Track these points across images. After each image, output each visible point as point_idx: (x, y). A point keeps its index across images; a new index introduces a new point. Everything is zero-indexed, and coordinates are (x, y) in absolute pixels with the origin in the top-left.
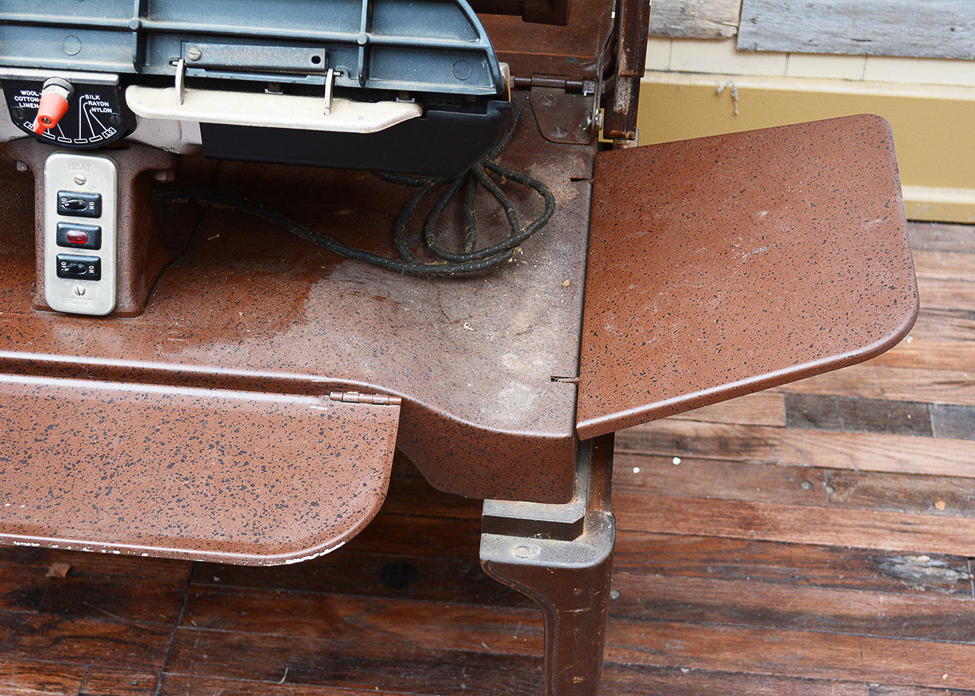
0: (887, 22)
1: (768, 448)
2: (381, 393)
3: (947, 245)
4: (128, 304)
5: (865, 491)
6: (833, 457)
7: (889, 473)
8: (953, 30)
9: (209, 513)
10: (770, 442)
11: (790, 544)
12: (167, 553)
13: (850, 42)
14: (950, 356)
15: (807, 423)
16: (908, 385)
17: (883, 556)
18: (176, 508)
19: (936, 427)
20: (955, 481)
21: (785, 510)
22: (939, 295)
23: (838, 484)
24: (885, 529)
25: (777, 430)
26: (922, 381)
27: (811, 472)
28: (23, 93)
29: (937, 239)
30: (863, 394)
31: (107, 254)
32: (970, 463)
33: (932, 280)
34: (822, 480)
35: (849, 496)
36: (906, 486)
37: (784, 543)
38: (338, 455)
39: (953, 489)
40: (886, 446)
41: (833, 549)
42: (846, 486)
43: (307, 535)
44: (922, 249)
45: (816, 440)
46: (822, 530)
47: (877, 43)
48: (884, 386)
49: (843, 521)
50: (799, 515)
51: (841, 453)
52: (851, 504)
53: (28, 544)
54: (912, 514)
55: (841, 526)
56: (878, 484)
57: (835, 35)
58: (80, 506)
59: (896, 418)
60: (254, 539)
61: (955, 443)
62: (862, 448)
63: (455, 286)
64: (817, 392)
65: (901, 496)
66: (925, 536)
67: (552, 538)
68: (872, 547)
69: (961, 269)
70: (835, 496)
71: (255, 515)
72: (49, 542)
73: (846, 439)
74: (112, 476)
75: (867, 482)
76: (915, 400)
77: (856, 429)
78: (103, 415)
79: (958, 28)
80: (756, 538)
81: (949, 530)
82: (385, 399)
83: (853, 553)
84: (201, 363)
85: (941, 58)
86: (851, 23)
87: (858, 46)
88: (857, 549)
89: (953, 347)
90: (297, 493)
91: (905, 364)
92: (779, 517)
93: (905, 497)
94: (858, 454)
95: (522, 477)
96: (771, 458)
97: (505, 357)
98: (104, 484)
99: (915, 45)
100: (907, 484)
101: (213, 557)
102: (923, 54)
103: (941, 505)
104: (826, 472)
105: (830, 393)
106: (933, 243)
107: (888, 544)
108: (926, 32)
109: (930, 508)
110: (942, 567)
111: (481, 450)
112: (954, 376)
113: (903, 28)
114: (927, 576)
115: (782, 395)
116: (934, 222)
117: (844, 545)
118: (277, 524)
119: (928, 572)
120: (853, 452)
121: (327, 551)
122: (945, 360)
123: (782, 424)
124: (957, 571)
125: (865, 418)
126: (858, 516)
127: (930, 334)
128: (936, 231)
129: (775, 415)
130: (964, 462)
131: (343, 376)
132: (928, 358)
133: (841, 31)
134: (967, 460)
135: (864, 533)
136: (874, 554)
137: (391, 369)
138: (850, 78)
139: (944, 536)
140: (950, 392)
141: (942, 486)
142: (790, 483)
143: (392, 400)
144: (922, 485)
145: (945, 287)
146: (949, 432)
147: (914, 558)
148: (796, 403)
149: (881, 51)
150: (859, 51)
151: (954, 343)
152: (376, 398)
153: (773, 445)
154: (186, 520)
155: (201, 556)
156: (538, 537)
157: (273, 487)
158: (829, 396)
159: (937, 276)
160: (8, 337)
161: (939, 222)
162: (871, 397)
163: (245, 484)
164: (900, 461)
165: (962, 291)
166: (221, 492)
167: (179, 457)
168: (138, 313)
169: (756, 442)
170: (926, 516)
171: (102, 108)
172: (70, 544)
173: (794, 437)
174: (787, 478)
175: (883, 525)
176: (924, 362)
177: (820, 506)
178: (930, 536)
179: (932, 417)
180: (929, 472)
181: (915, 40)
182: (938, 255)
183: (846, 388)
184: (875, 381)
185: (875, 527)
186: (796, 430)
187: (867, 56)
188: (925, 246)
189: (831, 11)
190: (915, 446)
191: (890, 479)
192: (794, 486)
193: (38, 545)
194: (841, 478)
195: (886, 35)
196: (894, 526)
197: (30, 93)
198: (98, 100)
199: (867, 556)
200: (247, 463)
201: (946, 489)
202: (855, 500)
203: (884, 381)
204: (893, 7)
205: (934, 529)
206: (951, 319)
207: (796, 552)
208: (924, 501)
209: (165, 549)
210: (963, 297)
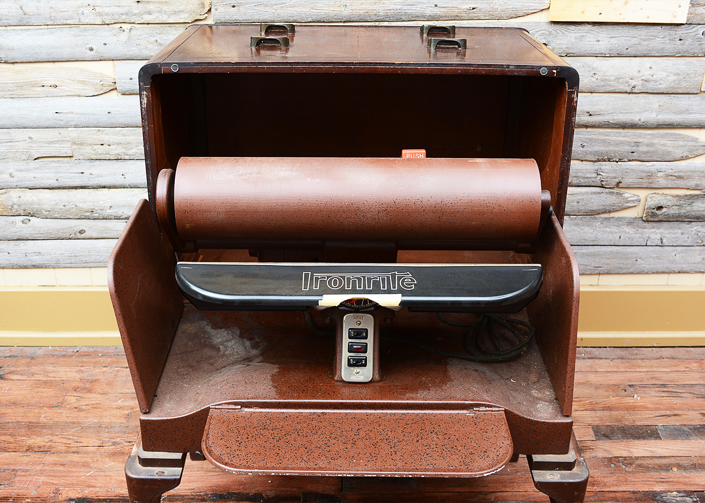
0: (608, 258)
1: (591, 450)
2: (495, 407)
3: (642, 357)
4: (377, 377)
5: (640, 466)
6: (621, 452)
7: (648, 457)
8: (637, 260)
9: (442, 458)
10: (591, 447)
11: (614, 492)
12: (432, 475)
13: (593, 268)
14: (658, 404)
15: (605, 438)
16: (644, 418)
17: (656, 493)
18: (427, 457)
19: (662, 435)
20: (677, 458)
21: (607, 477)
22: (645, 378)
23: (627, 463)
24: (654, 481)
25: (593, 442)
26: (650, 416)
27: (613, 459)
29: (637, 354)
30: (626, 423)
31: (370, 355)
32: (682, 450)
33: (640, 372)
34: (620, 463)
35: (634, 468)
36: (657, 462)
37: (611, 491)
38: (486, 432)
39: (678, 462)
40: (643, 445)
41: (634, 492)
42: (631, 464)
43: (488, 464)
44: (632, 359)
45: (611, 445)
46: (627, 484)
47: (605, 268)
48: (634, 419)
49: (634, 480)
50: (614, 478)
51: (624, 450)
52: (636, 472)
53: (371, 476)
54: (664, 474)
55: (634, 482)
56: (645, 462)
57: (586, 266)
58: (386, 459)
59: (643, 433)
60: (466, 467)
61: (673, 442)
62: (632, 447)
63: (499, 365)
64: (605, 424)
65: (656, 466)
66: (672, 483)
67: (563, 470)
68: (651, 490)
69: (651, 367)
70: (627, 469)
71: (462, 458)
72: (380, 474)
73: (624, 444)
74: (394, 447)
75: (639, 462)
76: (649, 424)
77: (627, 439)
78: (379, 423)
79: (639, 260)
80: (598, 490)
81: (682, 480)
82: (498, 409)
83: (643, 493)
84: (416, 399)
85: (632, 273)
86: (593, 260)
87: (596, 270)
88: (644, 491)
89: (658, 400)
90: (476, 448)
91: (640, 409)
92: (606, 480)
93: (658, 467)
94: (632, 450)
95: (550, 442)
96: (594, 454)
97: (533, 392)
98: (392, 450)
99: (621, 268)
100: (658, 461)
101: (453, 475)
102: (624, 272)
103: (675, 469)
104: (620, 459)
105: (611, 424)
106: (636, 356)
107: (658, 488)
108: (625, 262)
109: (671, 471)
110: (684, 496)
111: (534, 431)
112: (663, 413)
113: (615, 261)
114: (678, 501)
115: (590, 426)
116: (633, 347)
117: (638, 490)
118: (473, 461)
119: (678, 499)
120: (629, 449)
121: (499, 470)
122: (657, 406)
123: (594, 439)
124: (691, 498)
125: (630, 434)
126: (640, 477)
127: (646, 395)
128: (636, 351)
129: (590, 435)
130: (679, 450)
131: (478, 400)
132: (649, 406)
133: (589, 263)
134: (680, 448)
135: (645, 484)
136: (652, 493)
137: (495, 397)
138: (593, 284)
139: (680, 483)
140: (664, 420)
141: (673, 461)
142: (605, 465)
143: (500, 409)
144: (664, 461)
145: (647, 375)
146: (668, 437)
147: (671, 493)
148: (597, 429)
149: (606, 271)
150: (597, 272)
151: (658, 398)
152: (494, 409)
153: (593, 449)
154: (434, 462)
155: (447, 475)
156: (557, 470)
157: (465, 446)
158: (611, 426)
159: (642, 370)
160: (329, 394)
161: (625, 347)
162: (630, 425)
163: (452, 446)
164: (651, 451)
165: (655, 376)
166: (444, 450)
167: (420, 438)
168: (381, 381)
169: (585, 448)
170: (670, 474)
172: (390, 474)
173: (601, 444)
174: (603, 463)
175: (652, 480)
176: (648, 408)
177: (622, 474)
178: (674, 483)
179: (659, 431)
180: (665, 456)
181: (621, 266)
182: (639, 361)
183: (617, 421)
184: (629, 417)
185: (649, 481)
186: (601, 441)
187: (600, 274)
188: (633, 358)
189: (584, 255)
190: (656, 444)
191: (649, 460)
192: (608, 466)
193: (375, 476)
194: (628, 461)
195: (608, 264)
196: (657, 480)
199: (650, 494)
200: (449, 438)
201: (674, 462)
202: (637, 470)
203: (633, 417)
204: (611, 252)
205: (675, 480)
206: (653, 388)
207: (618, 495)
208: (667, 468)
209: (432, 473)
210: (656, 378)
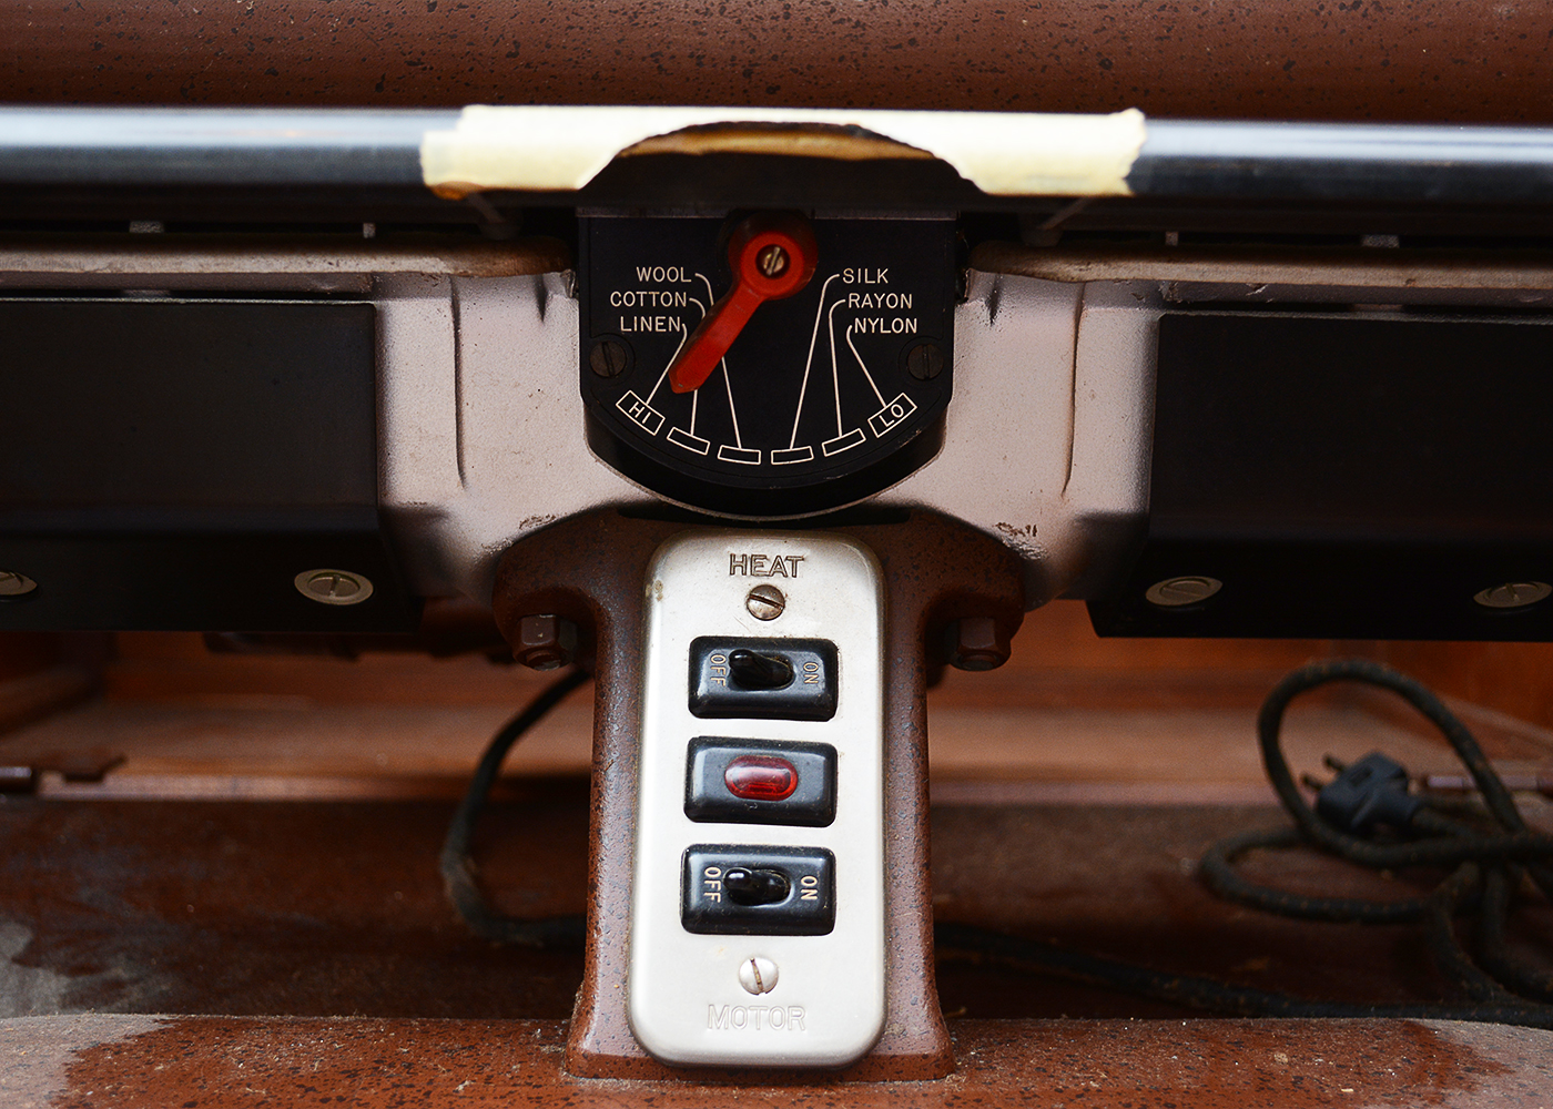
28: (643, 274)
171: (888, 315)
197: (665, 274)
198: (881, 288)
